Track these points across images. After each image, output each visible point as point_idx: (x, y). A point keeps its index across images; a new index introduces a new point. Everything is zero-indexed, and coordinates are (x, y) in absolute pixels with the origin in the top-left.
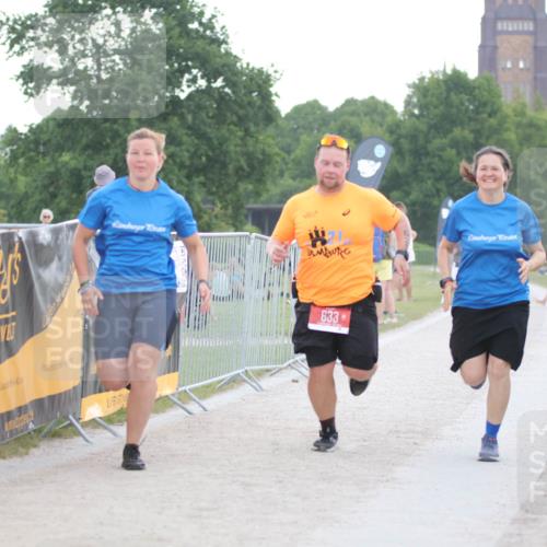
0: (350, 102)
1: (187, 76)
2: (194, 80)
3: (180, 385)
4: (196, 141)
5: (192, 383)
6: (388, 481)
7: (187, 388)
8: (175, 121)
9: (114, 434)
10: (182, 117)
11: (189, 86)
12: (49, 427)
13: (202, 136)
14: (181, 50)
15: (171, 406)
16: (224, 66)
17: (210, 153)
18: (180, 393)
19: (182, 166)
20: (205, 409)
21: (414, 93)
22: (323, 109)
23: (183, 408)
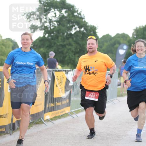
0: (118, 34)
1: (74, 28)
2: (76, 29)
3: (71, 110)
4: (76, 45)
5: (74, 109)
6: (125, 135)
7: (73, 111)
8: (71, 40)
9: (53, 123)
10: (73, 38)
11: (74, 30)
12: (35, 121)
13: (78, 43)
14: (72, 21)
15: (68, 116)
16: (84, 25)
17: (80, 48)
18: (71, 112)
19: (72, 52)
20: (77, 117)
21: (135, 32)
22: (110, 36)
23: (72, 116)
